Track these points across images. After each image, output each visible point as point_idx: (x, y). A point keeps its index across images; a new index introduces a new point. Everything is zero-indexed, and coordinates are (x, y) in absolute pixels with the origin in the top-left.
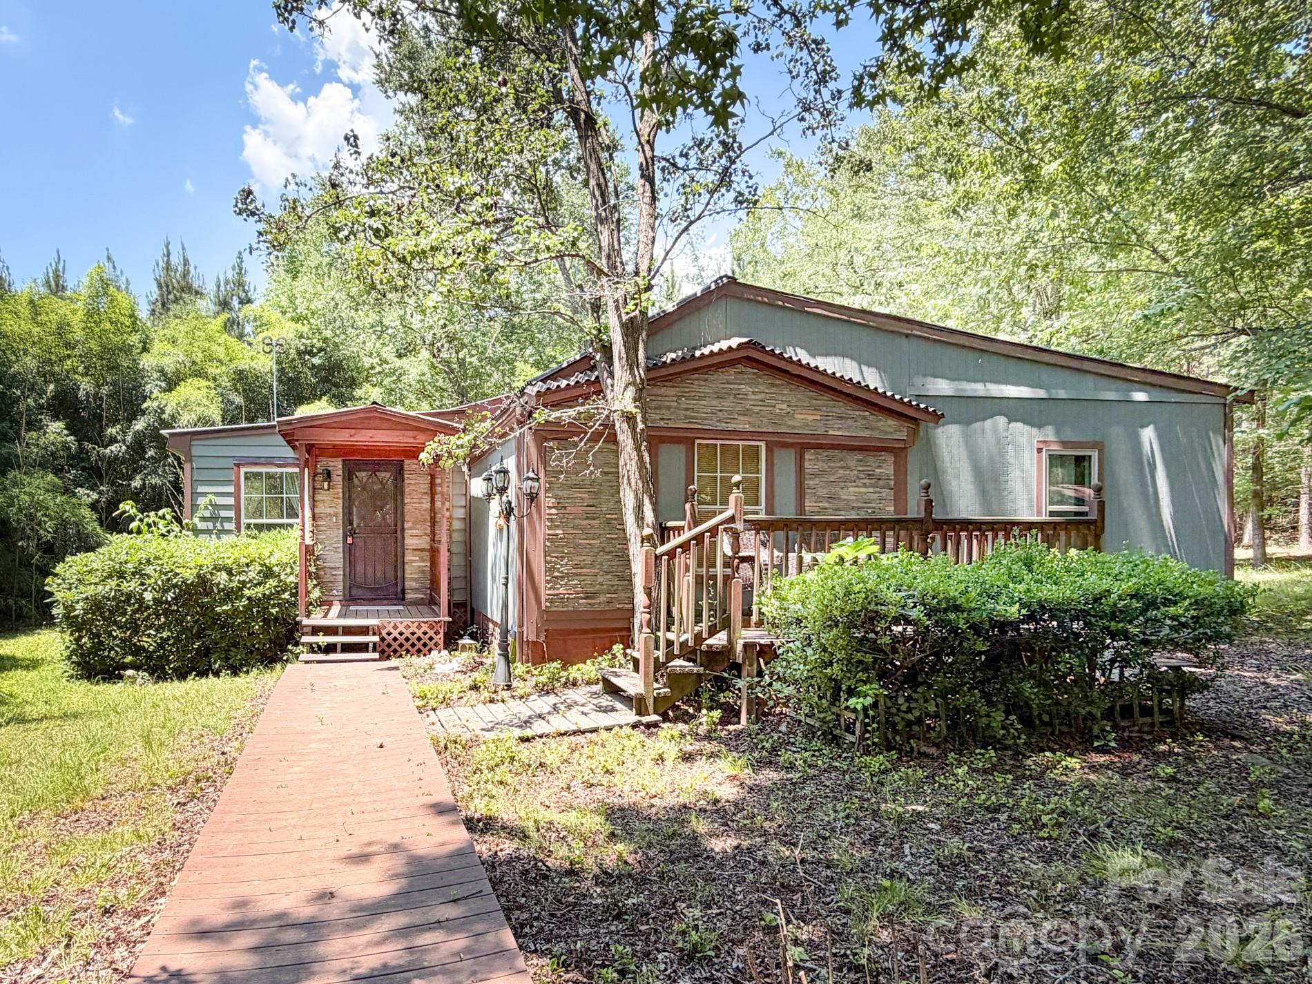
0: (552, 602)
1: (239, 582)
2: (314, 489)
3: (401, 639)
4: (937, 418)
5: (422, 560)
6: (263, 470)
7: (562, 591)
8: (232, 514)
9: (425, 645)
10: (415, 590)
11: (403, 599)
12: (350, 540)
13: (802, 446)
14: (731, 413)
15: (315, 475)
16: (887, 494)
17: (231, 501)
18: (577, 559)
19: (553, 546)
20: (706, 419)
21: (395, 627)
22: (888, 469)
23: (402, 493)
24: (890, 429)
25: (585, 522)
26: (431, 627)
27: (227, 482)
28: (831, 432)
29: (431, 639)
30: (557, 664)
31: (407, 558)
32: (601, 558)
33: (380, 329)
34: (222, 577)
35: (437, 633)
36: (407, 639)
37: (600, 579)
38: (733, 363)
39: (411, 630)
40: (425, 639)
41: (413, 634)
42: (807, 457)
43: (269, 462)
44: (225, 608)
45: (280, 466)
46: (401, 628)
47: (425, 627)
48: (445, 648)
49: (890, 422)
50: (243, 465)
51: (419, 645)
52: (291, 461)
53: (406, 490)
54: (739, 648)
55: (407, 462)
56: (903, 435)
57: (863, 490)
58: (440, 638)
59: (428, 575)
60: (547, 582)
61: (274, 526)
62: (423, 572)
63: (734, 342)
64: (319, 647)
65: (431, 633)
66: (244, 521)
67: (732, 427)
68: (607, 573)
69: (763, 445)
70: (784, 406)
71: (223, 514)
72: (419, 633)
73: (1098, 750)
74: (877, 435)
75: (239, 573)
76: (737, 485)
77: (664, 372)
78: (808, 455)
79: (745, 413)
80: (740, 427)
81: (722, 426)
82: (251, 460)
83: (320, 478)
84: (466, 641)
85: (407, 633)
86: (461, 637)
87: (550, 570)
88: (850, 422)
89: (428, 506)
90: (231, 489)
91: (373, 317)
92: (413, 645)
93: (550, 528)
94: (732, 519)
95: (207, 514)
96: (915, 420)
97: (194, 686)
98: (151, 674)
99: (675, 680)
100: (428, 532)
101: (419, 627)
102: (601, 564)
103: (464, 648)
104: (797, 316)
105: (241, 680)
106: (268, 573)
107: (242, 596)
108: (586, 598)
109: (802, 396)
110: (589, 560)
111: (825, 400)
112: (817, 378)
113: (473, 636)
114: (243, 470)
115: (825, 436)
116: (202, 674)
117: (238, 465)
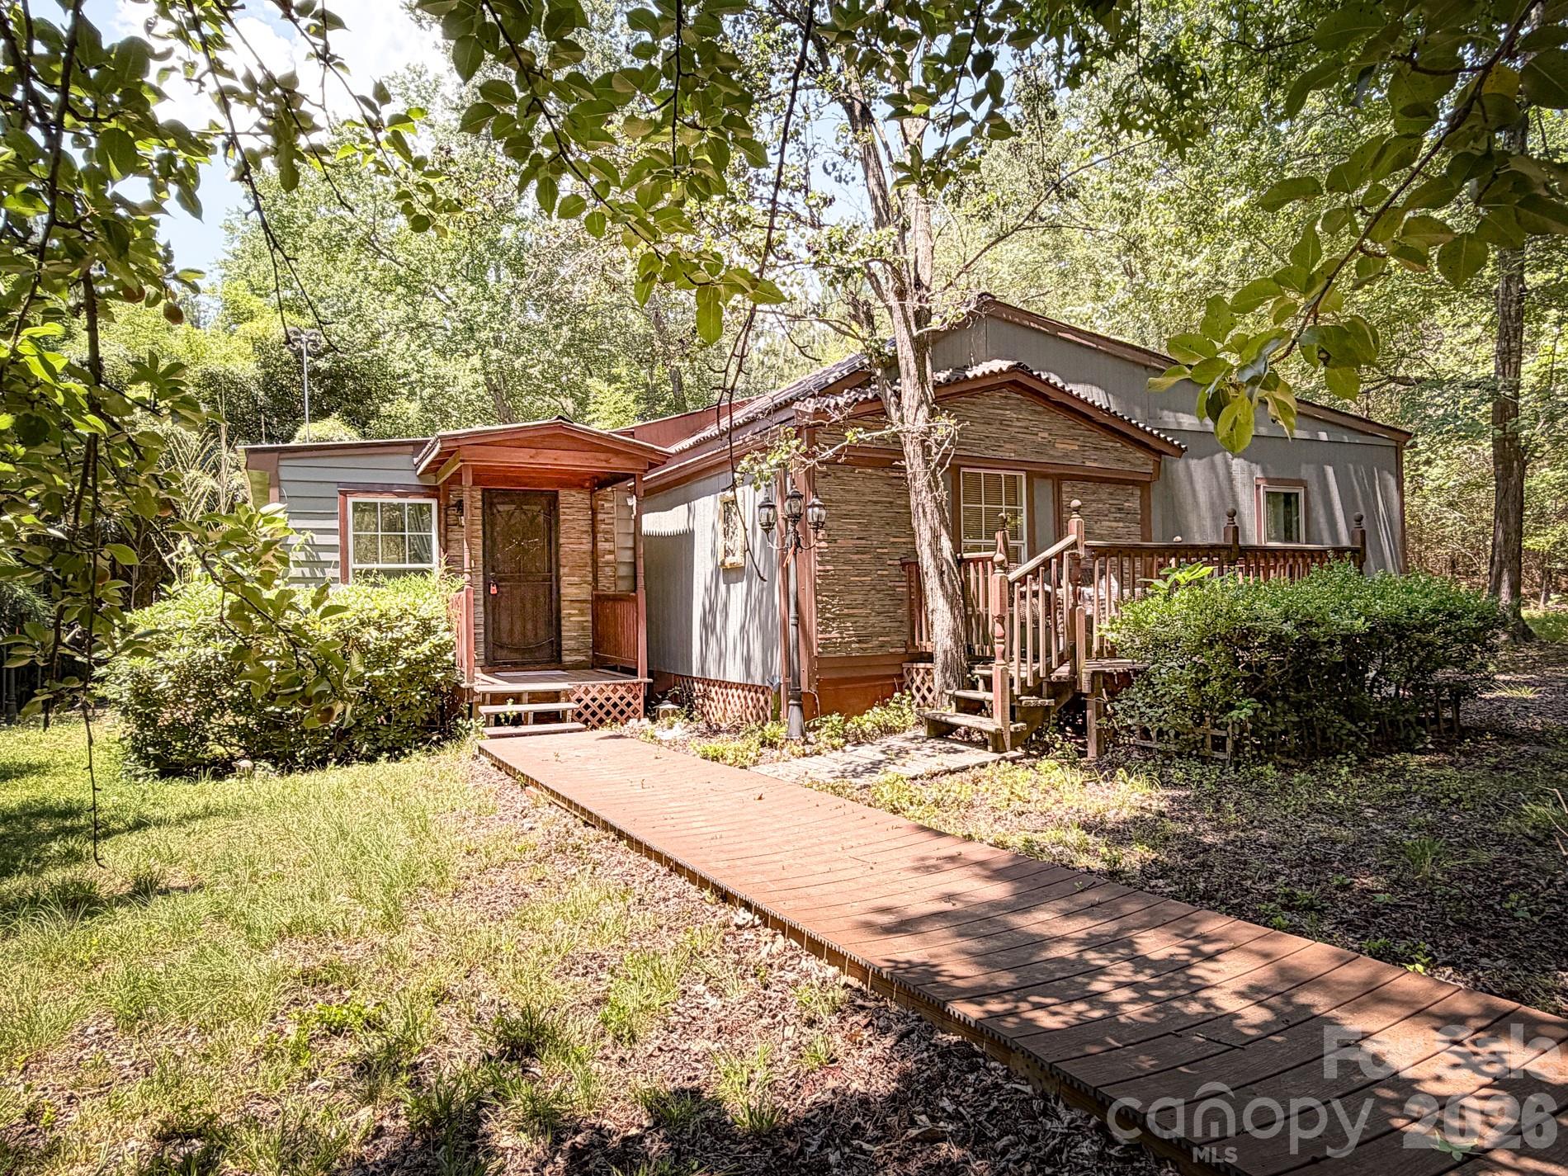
0: (824, 647)
1: (392, 639)
2: (447, 525)
3: (594, 706)
4: (1180, 451)
5: (582, 613)
6: (379, 499)
7: (835, 634)
8: (336, 557)
9: (622, 712)
10: (577, 651)
11: (560, 661)
12: (493, 590)
13: (1059, 478)
14: (997, 439)
15: (448, 507)
16: (1136, 529)
17: (335, 540)
18: (848, 599)
19: (825, 585)
20: (973, 445)
21: (587, 692)
22: (1134, 504)
23: (558, 532)
24: (1139, 461)
25: (855, 557)
26: (629, 690)
27: (330, 516)
28: (1088, 464)
29: (629, 704)
30: (835, 717)
31: (564, 612)
32: (873, 596)
33: (418, 327)
34: (370, 635)
35: (636, 697)
36: (601, 706)
37: (872, 620)
38: (1000, 386)
39: (605, 695)
40: (622, 705)
41: (608, 699)
42: (1064, 489)
43: (386, 489)
44: (377, 673)
45: (399, 495)
46: (594, 693)
47: (622, 691)
48: (645, 715)
49: (1139, 455)
50: (352, 493)
51: (615, 713)
52: (413, 489)
53: (563, 528)
54: (1085, 679)
55: (562, 492)
56: (1150, 469)
57: (1114, 524)
58: (639, 704)
59: (589, 632)
60: (819, 624)
61: (404, 572)
62: (583, 629)
63: (1004, 365)
64: (507, 718)
65: (629, 697)
66: (353, 565)
67: (999, 454)
68: (879, 614)
69: (1023, 474)
70: (1045, 435)
71: (324, 556)
72: (615, 698)
73: (1419, 752)
74: (1127, 467)
75: (391, 629)
76: (1077, 509)
77: (965, 387)
78: (1066, 487)
79: (1012, 440)
80: (1006, 455)
81: (989, 454)
82: (361, 488)
83: (453, 512)
84: (668, 706)
85: (601, 699)
86: (659, 702)
87: (821, 612)
88: (1104, 453)
89: (587, 547)
90: (335, 524)
91: (403, 310)
92: (608, 713)
93: (820, 563)
94: (1074, 545)
95: (302, 557)
96: (1160, 453)
97: (334, 777)
98: (275, 765)
99: (1028, 714)
100: (590, 579)
101: (615, 691)
102: (873, 603)
103: (666, 713)
104: (1051, 341)
105: (402, 766)
106: (426, 628)
107: (397, 658)
108: (859, 642)
109: (1060, 422)
110: (860, 598)
111: (1082, 429)
112: (1078, 406)
113: (674, 700)
114: (351, 500)
115: (1082, 467)
116: (344, 761)
117: (344, 494)
